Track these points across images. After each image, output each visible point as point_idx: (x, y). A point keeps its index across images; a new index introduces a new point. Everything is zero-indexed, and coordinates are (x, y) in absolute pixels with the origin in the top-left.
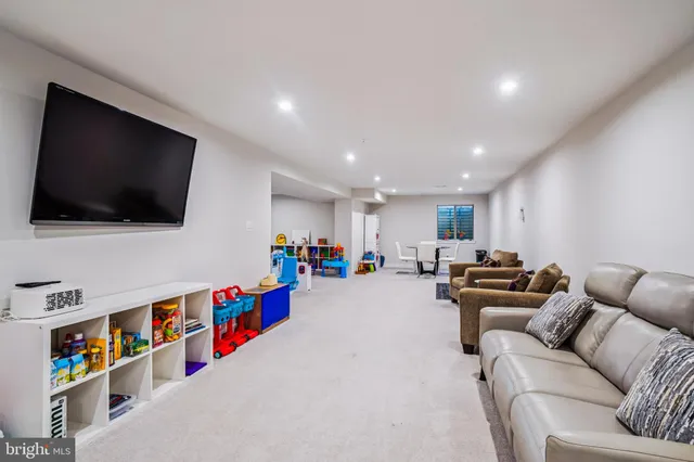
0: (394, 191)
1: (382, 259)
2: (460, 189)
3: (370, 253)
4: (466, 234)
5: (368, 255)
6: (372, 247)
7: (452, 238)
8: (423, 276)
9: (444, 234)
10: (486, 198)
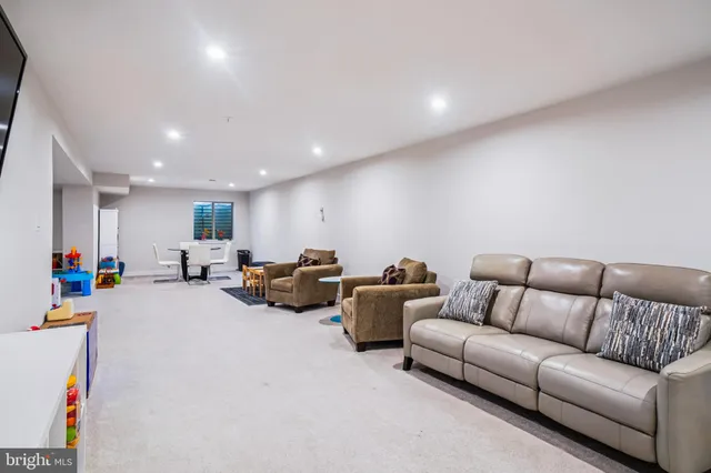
0: (151, 180)
1: (122, 266)
2: (231, 185)
3: (111, 259)
4: (226, 233)
5: (106, 263)
6: (109, 251)
7: (210, 238)
8: (191, 282)
9: (201, 233)
10: (248, 196)
